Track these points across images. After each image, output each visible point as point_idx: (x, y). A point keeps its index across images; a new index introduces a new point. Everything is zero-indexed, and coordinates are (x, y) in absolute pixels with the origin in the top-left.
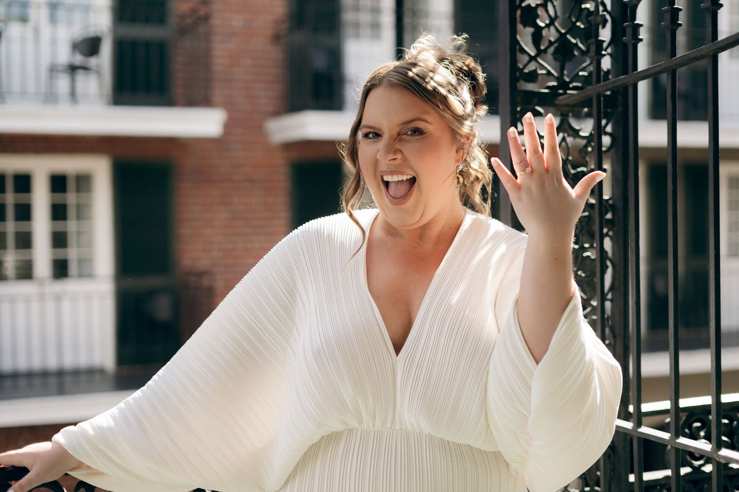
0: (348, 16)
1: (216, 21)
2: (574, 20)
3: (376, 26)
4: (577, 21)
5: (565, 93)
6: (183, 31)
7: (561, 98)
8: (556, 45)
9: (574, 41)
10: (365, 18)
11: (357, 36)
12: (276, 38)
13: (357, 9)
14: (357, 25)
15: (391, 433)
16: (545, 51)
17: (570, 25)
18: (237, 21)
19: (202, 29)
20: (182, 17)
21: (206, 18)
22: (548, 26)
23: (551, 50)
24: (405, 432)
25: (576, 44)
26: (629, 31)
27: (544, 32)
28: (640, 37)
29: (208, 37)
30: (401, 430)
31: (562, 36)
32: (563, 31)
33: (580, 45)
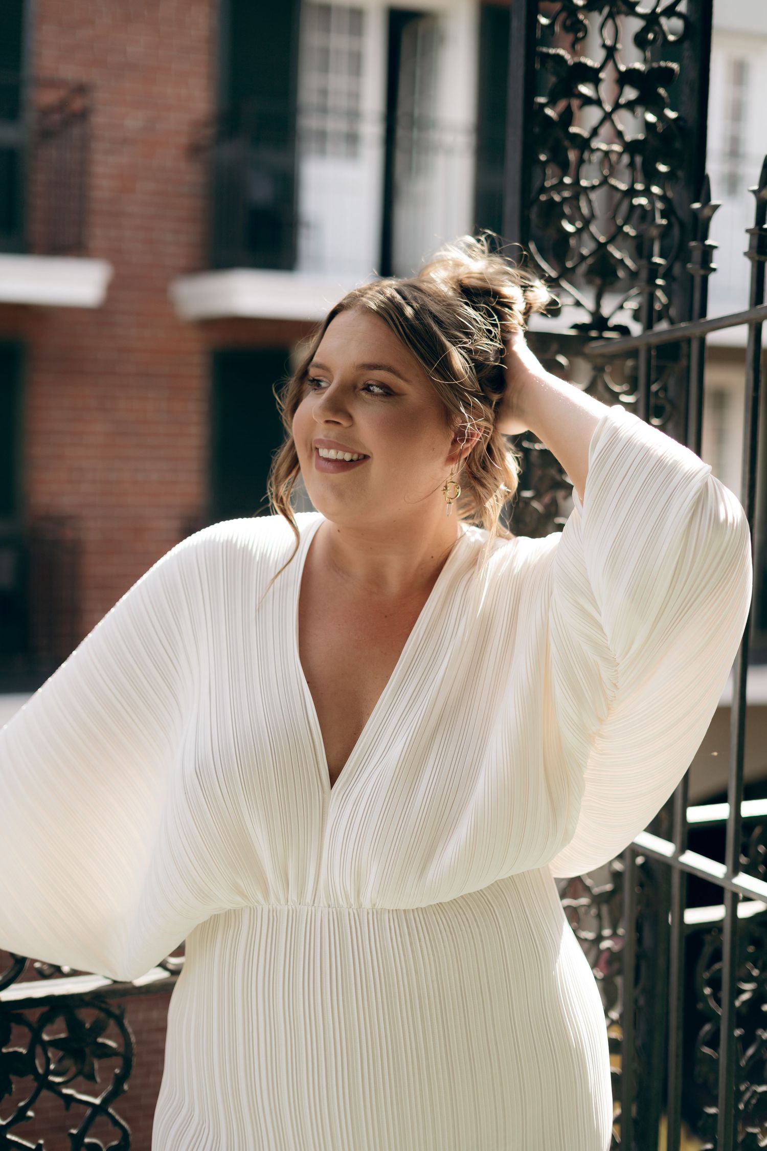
0: (309, 122)
1: (99, 120)
2: (619, 221)
3: (352, 139)
4: (625, 223)
5: (600, 337)
6: (46, 134)
7: (594, 344)
8: (590, 261)
9: (618, 255)
10: (335, 125)
11: (322, 152)
12: (194, 151)
13: (324, 110)
14: (322, 136)
15: (313, 911)
16: (573, 269)
17: (613, 229)
18: (134, 121)
19: (76, 131)
20: (46, 112)
21: (83, 115)
22: (579, 231)
23: (583, 268)
24: (334, 910)
25: (622, 261)
26: (697, 256)
27: (573, 242)
28: (713, 265)
29: (85, 146)
30: (329, 907)
31: (601, 247)
32: (602, 239)
33: (629, 262)
